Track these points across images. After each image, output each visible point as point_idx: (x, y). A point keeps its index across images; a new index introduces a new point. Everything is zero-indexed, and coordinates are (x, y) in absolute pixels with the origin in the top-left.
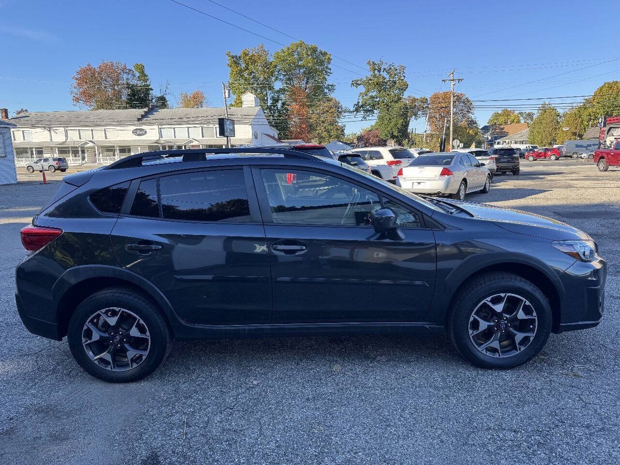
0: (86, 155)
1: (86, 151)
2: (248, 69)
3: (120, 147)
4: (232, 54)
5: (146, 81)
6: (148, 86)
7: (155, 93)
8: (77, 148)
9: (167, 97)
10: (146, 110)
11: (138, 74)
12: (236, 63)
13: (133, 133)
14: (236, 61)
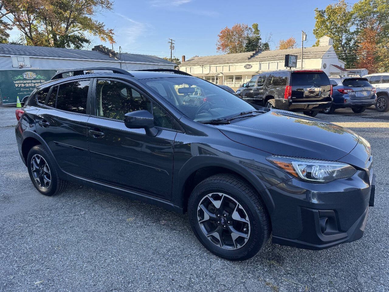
0: (218, 80)
1: (218, 79)
2: (329, 19)
3: (236, 76)
4: (318, 10)
5: (258, 34)
6: (259, 37)
7: (263, 41)
8: (214, 77)
9: (269, 44)
10: (254, 52)
11: (254, 30)
12: (321, 15)
13: (245, 67)
14: (321, 14)
